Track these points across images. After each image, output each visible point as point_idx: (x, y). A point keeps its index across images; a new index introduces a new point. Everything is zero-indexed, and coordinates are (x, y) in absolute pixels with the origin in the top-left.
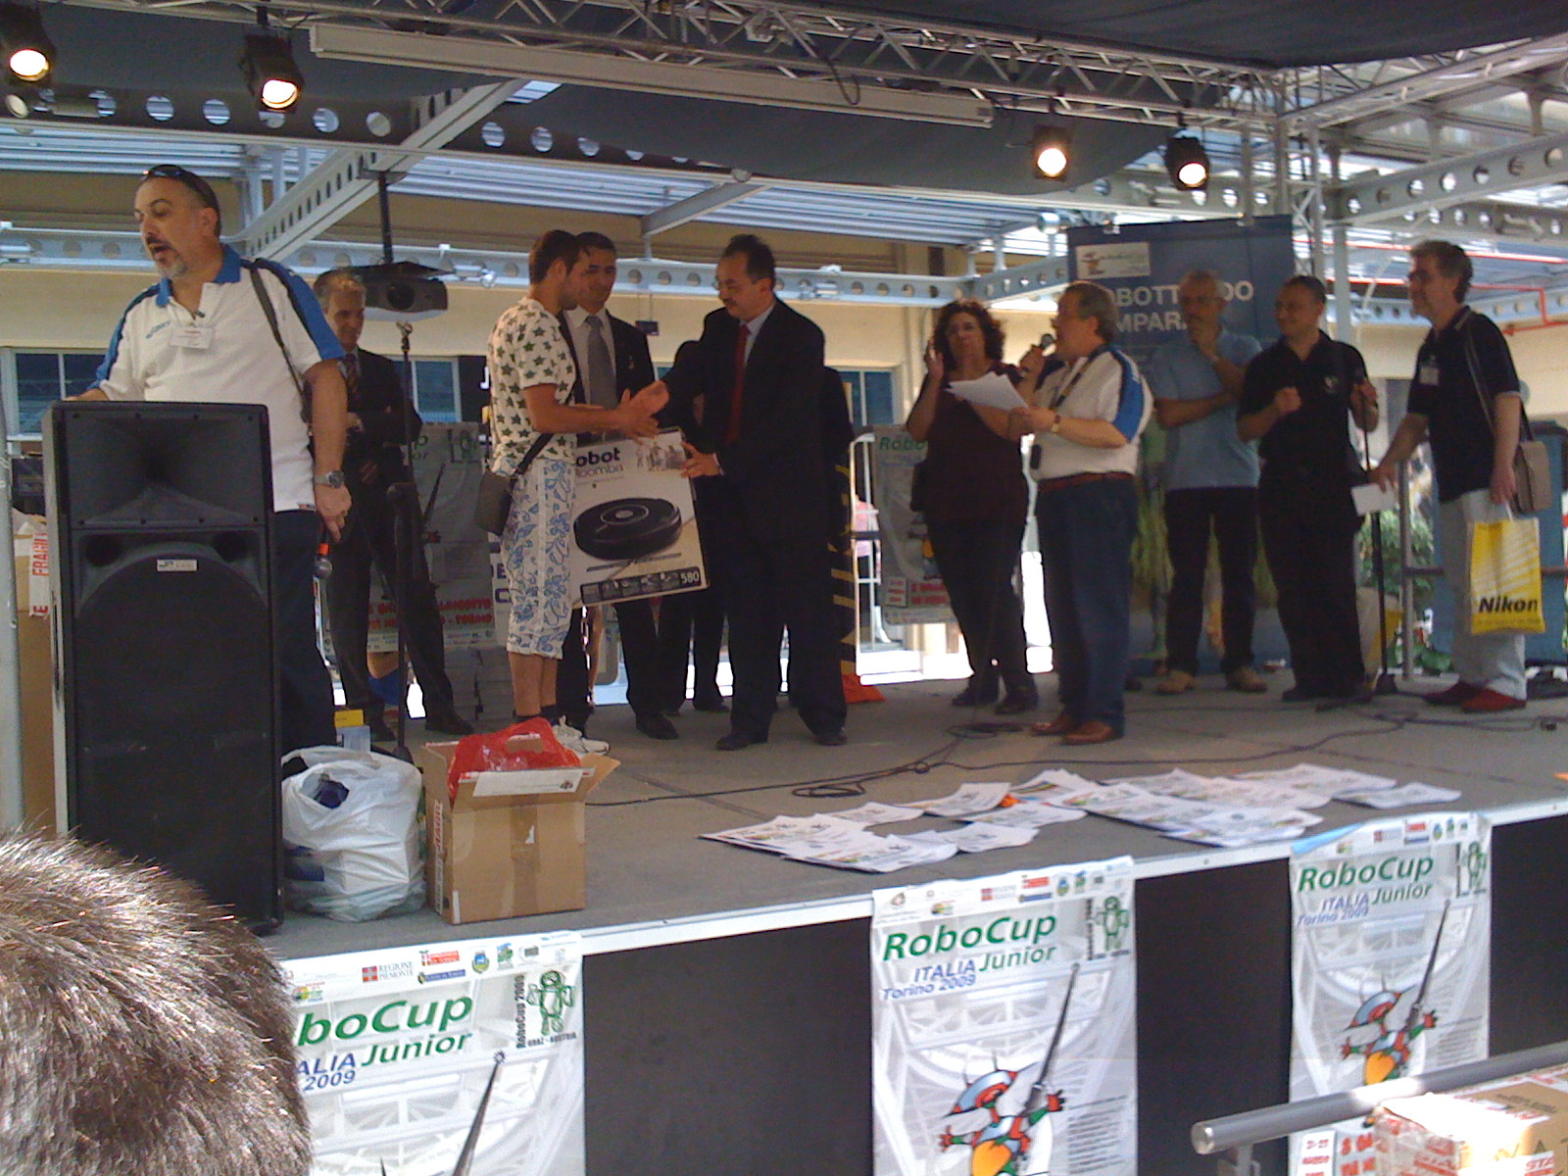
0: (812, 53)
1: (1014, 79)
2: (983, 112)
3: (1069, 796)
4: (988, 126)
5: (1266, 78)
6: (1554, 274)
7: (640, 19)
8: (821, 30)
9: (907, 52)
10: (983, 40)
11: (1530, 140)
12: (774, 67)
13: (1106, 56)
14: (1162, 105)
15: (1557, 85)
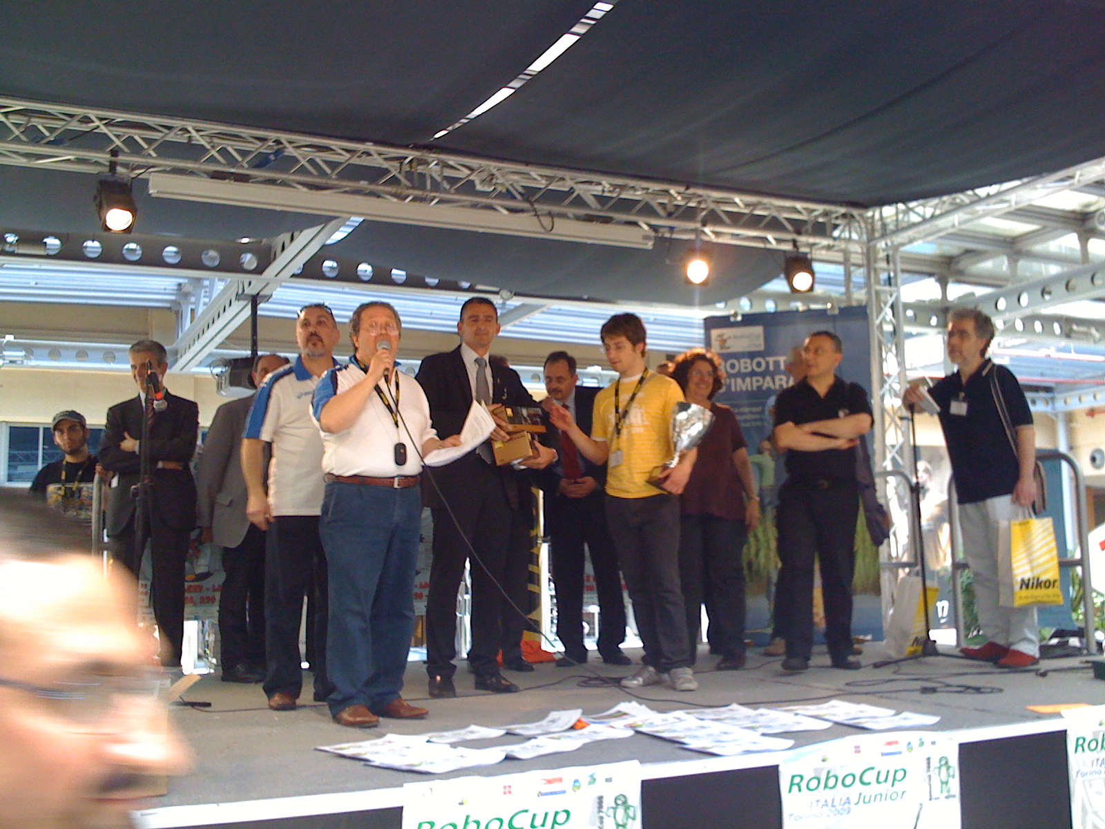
0: (519, 197)
1: (670, 215)
2: (646, 238)
4: (650, 249)
5: (861, 215)
7: (394, 176)
8: (529, 183)
9: (592, 197)
10: (646, 189)
11: (1083, 266)
12: (492, 206)
13: (740, 200)
14: (780, 234)
15: (1098, 228)
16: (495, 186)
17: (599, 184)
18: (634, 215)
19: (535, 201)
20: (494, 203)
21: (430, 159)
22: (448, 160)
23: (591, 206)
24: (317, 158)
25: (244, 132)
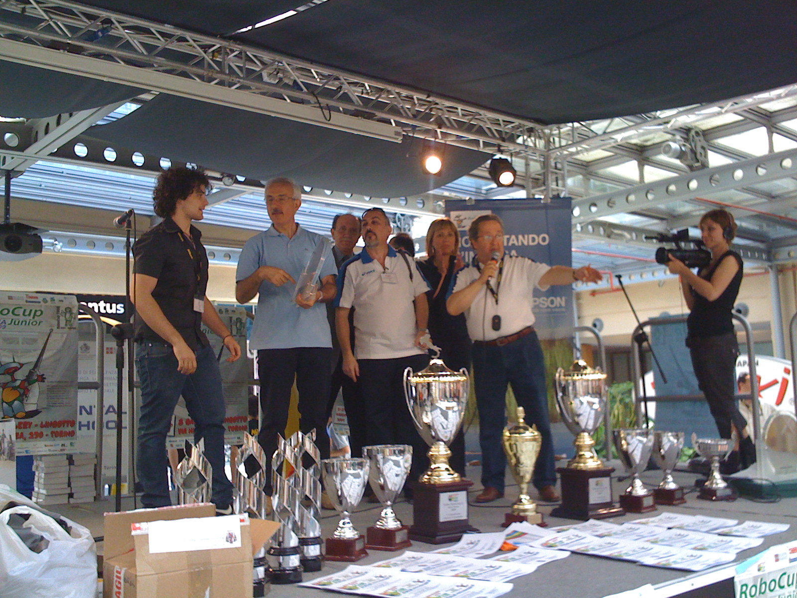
0: (305, 89)
1: (415, 117)
2: (397, 133)
3: (543, 540)
4: (400, 142)
5: (542, 130)
6: (617, 265)
7: (204, 58)
8: (307, 80)
9: (357, 97)
10: (398, 94)
11: (641, 185)
12: (281, 95)
13: (462, 110)
14: (491, 140)
15: (650, 158)
16: (281, 79)
17: (363, 85)
18: (389, 114)
19: (318, 94)
20: (285, 93)
21: (235, 49)
22: (249, 51)
23: (356, 103)
24: (136, 40)
25: (78, 8)
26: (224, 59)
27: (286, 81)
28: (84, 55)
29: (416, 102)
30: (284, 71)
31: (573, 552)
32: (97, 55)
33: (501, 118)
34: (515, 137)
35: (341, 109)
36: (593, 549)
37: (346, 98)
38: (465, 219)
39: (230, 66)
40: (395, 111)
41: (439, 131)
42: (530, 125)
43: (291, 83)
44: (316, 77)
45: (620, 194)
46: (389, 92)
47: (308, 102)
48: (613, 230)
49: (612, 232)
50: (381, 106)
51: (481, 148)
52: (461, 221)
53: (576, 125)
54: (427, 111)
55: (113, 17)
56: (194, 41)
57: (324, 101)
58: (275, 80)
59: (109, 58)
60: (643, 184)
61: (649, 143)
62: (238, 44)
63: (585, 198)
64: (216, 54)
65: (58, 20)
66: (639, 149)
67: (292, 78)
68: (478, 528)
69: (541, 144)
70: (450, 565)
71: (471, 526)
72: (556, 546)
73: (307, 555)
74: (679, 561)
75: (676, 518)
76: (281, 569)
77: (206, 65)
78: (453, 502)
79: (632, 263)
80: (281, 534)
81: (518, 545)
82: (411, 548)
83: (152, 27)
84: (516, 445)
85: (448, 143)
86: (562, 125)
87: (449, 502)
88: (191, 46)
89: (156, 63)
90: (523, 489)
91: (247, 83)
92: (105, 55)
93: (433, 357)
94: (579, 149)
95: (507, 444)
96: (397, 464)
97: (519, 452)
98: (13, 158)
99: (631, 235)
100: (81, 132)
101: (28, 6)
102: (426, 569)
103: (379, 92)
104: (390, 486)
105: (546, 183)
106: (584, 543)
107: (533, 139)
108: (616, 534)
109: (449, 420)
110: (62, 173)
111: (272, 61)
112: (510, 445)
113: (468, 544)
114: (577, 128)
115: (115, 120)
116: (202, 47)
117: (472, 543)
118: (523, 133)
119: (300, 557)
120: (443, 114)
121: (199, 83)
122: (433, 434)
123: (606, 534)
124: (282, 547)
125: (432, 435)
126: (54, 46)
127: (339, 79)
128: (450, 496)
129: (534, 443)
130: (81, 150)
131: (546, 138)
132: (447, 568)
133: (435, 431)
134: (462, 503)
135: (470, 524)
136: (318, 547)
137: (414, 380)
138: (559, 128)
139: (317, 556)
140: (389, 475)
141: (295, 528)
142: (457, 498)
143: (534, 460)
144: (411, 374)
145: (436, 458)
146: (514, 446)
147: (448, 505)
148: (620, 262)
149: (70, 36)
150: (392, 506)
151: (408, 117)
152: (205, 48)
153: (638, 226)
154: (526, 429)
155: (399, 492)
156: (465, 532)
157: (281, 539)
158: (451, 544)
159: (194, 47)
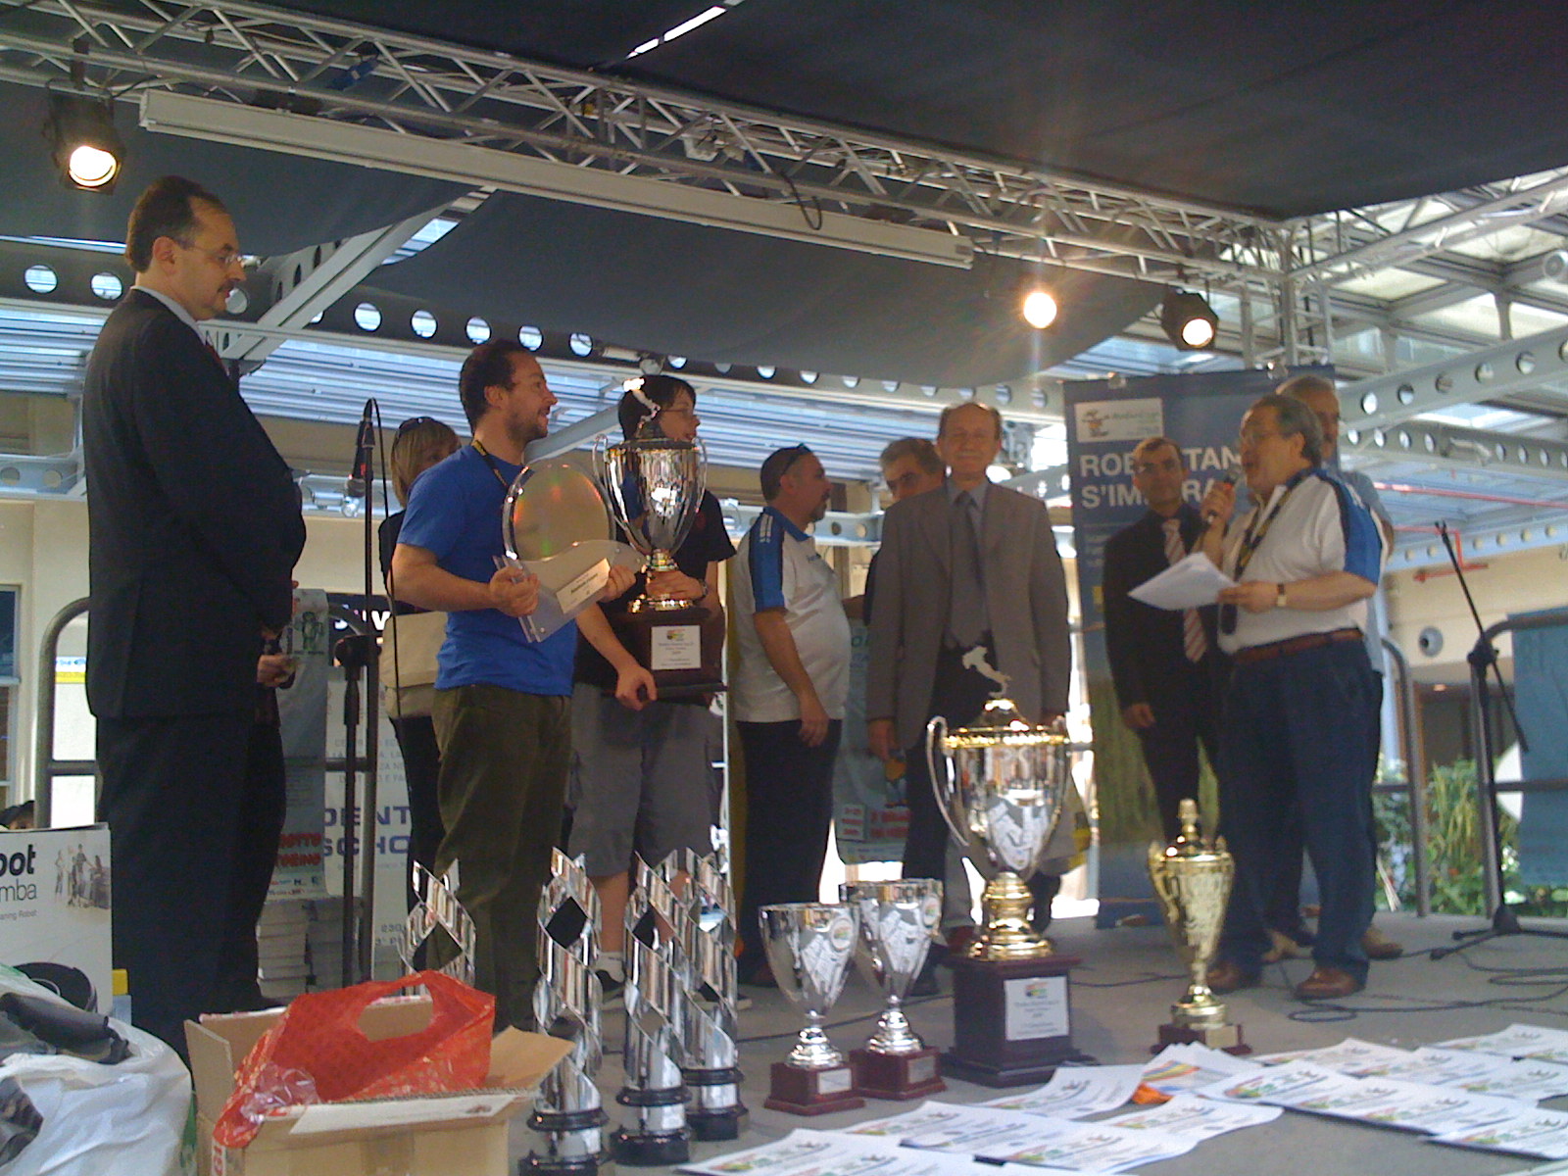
0: (767, 169)
1: (997, 214)
2: (962, 250)
3: (1229, 1083)
4: (968, 267)
5: (1273, 231)
6: (1469, 517)
7: (565, 117)
8: (773, 150)
9: (874, 180)
10: (961, 168)
11: (1502, 344)
12: (719, 181)
13: (1098, 196)
14: (1161, 254)
15: (1524, 287)
16: (720, 151)
17: (888, 156)
18: (944, 210)
19: (794, 177)
20: (727, 177)
21: (624, 93)
22: (653, 97)
23: (876, 193)
24: (428, 83)
25: (311, 25)
26: (602, 116)
27: (731, 154)
28: (325, 117)
29: (1001, 184)
30: (727, 134)
31: (1288, 1110)
32: (352, 117)
33: (1183, 209)
34: (1217, 250)
35: (845, 207)
36: (1338, 1103)
37: (855, 183)
38: (1107, 417)
39: (619, 132)
40: (958, 204)
41: (1049, 240)
42: (1248, 221)
43: (740, 158)
44: (792, 142)
45: (1458, 364)
46: (942, 166)
47: (777, 195)
48: (1453, 441)
49: (1451, 445)
50: (929, 196)
51: (1144, 274)
52: (1099, 422)
53: (1345, 215)
54: (1024, 203)
55: (379, 38)
56: (543, 81)
57: (807, 190)
58: (709, 155)
59: (375, 121)
60: (1508, 341)
61: (1517, 257)
62: (630, 84)
63: (1386, 374)
64: (589, 107)
65: (275, 52)
66: (1497, 269)
67: (744, 148)
68: (1092, 1055)
69: (1272, 258)
70: (1013, 1132)
71: (1077, 1051)
72: (1258, 1096)
73: (709, 1106)
74: (1517, 1133)
75: (1538, 1036)
76: (646, 1134)
77: (570, 130)
78: (1034, 999)
79: (1500, 510)
80: (644, 1060)
81: (1170, 1093)
82: (942, 1094)
83: (461, 56)
84: (1177, 880)
85: (1069, 265)
86: (1314, 220)
87: (1028, 1000)
88: (535, 91)
89: (468, 127)
90: (1196, 973)
91: (650, 160)
92: (368, 116)
93: (992, 694)
94: (1355, 265)
95: (1158, 878)
96: (907, 917)
97: (1185, 897)
98: (239, 335)
99: (1493, 450)
100: (359, 279)
101: (216, 28)
102: (958, 1141)
103: (920, 166)
104: (896, 965)
105: (1286, 340)
106: (1323, 1090)
107: (1255, 250)
108: (1397, 1070)
109: (1026, 826)
110: (351, 365)
111: (698, 114)
112: (1166, 882)
113: (1064, 1088)
114: (1349, 223)
115: (411, 254)
116: (558, 92)
117: (1073, 1087)
118: (1233, 237)
119: (687, 1110)
120: (1060, 208)
121: (555, 165)
122: (993, 855)
123: (1375, 1070)
124: (646, 1087)
125: (989, 858)
126: (264, 100)
127: (838, 145)
128: (1030, 987)
129: (1219, 877)
130: (368, 317)
131: (1283, 248)
132: (1004, 1139)
133: (997, 851)
134: (1057, 1002)
135: (1075, 1046)
136: (731, 1088)
137: (952, 742)
138: (1308, 228)
139: (731, 1107)
140: (892, 940)
141: (675, 1052)
142: (1044, 990)
143: (1219, 911)
144: (944, 732)
145: (998, 906)
146: (1174, 884)
147: (1025, 1004)
148: (1477, 508)
149: (296, 78)
150: (902, 1006)
151: (983, 217)
152: (566, 94)
153: (1508, 430)
154: (1199, 847)
155: (916, 976)
156: (1060, 1063)
157: (643, 1071)
158: (1023, 1088)
159: (542, 93)
